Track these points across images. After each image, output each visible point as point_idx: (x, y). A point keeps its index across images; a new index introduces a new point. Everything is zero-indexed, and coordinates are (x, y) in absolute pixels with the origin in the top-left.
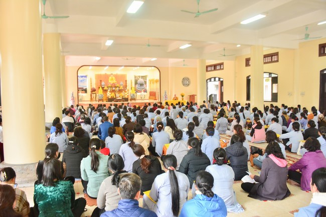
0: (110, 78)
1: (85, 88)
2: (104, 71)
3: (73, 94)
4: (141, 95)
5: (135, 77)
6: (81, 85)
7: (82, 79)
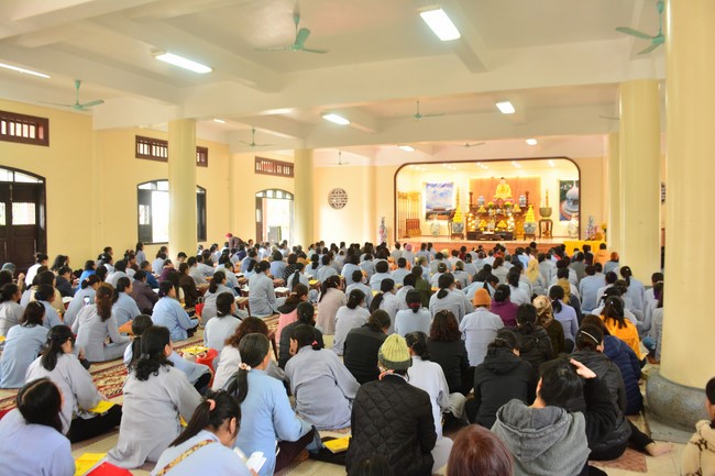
5: (562, 184)
6: (441, 203)
7: (442, 190)
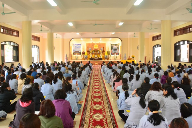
0: (95, 45)
1: (80, 52)
2: (91, 41)
3: (66, 55)
4: (114, 56)
5: (111, 45)
6: (77, 50)
7: (78, 46)
